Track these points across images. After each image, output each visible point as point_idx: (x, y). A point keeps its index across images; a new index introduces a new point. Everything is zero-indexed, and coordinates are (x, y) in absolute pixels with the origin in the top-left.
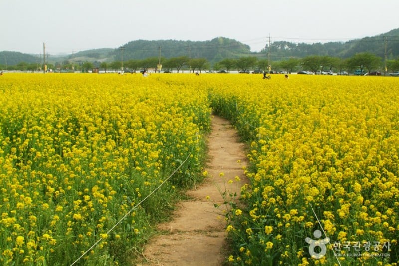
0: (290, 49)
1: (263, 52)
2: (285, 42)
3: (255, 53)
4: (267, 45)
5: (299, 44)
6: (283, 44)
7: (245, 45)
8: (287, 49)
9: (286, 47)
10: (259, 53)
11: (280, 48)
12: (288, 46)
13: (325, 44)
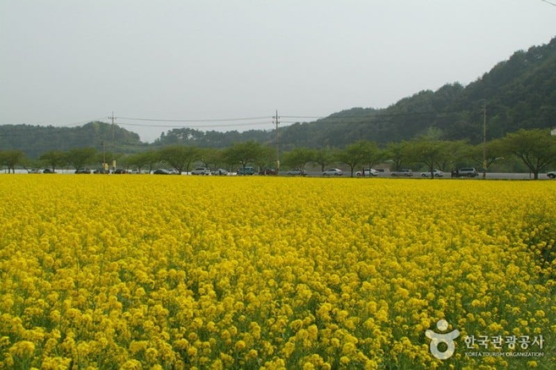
0: (195, 139)
1: (157, 143)
2: (188, 130)
3: (146, 145)
4: (163, 133)
5: (208, 132)
6: (185, 131)
7: (132, 133)
8: (192, 139)
9: (190, 136)
10: (153, 145)
11: (181, 137)
12: (193, 134)
13: (245, 133)
